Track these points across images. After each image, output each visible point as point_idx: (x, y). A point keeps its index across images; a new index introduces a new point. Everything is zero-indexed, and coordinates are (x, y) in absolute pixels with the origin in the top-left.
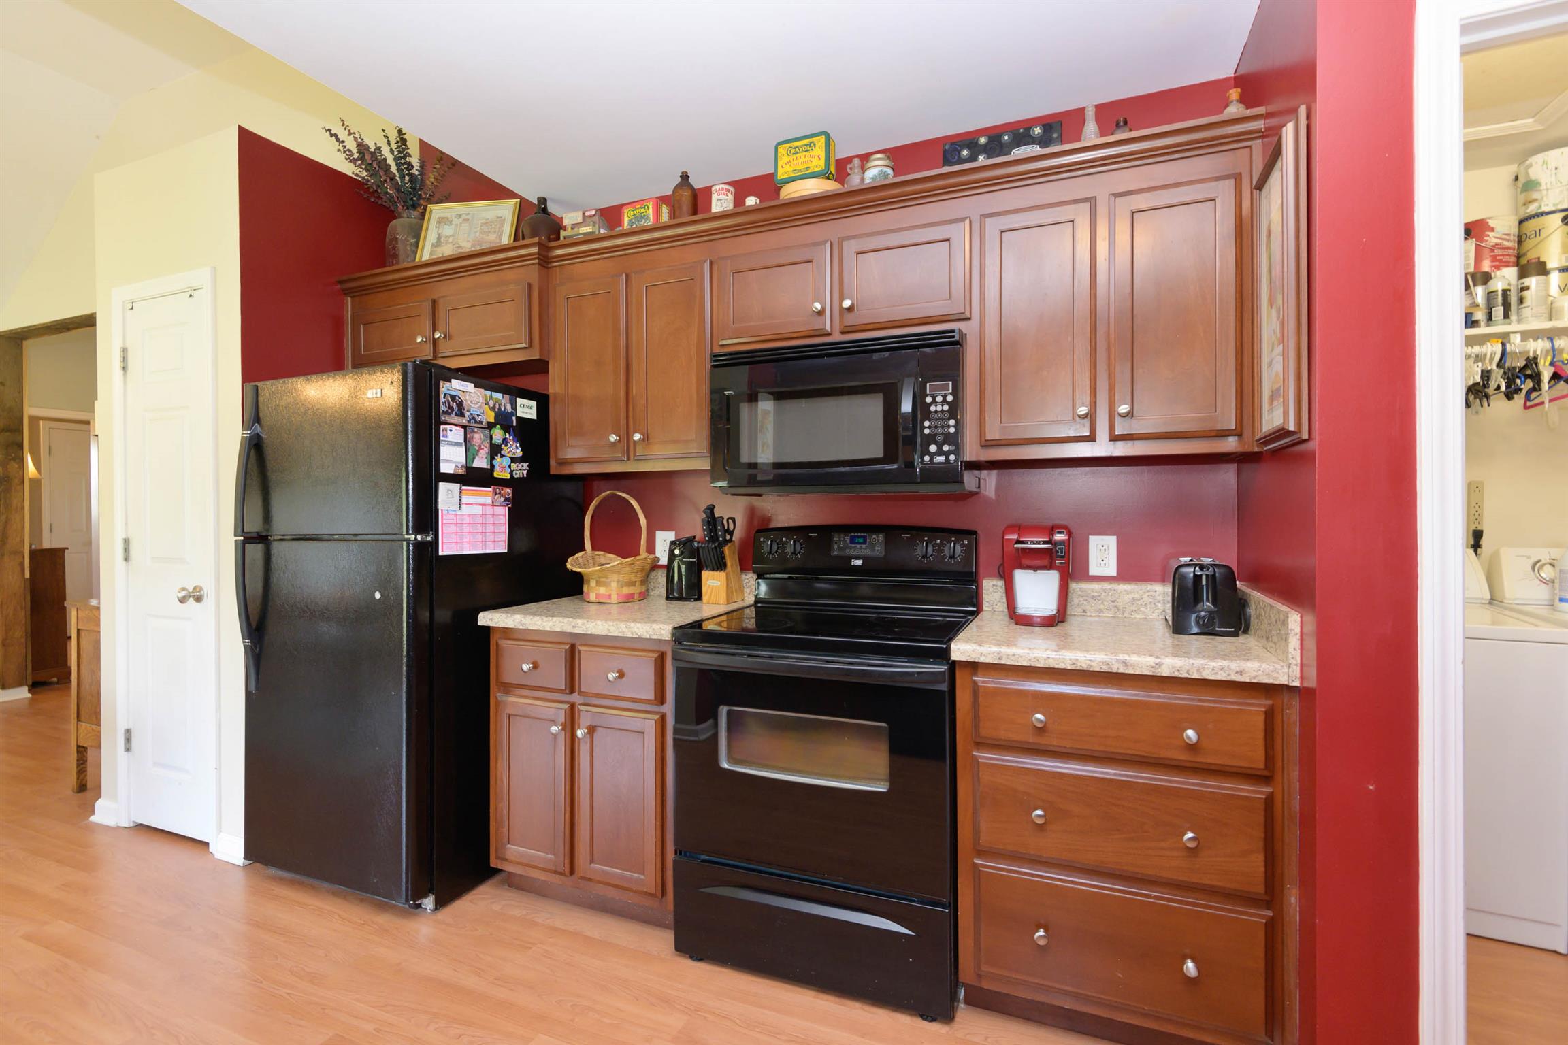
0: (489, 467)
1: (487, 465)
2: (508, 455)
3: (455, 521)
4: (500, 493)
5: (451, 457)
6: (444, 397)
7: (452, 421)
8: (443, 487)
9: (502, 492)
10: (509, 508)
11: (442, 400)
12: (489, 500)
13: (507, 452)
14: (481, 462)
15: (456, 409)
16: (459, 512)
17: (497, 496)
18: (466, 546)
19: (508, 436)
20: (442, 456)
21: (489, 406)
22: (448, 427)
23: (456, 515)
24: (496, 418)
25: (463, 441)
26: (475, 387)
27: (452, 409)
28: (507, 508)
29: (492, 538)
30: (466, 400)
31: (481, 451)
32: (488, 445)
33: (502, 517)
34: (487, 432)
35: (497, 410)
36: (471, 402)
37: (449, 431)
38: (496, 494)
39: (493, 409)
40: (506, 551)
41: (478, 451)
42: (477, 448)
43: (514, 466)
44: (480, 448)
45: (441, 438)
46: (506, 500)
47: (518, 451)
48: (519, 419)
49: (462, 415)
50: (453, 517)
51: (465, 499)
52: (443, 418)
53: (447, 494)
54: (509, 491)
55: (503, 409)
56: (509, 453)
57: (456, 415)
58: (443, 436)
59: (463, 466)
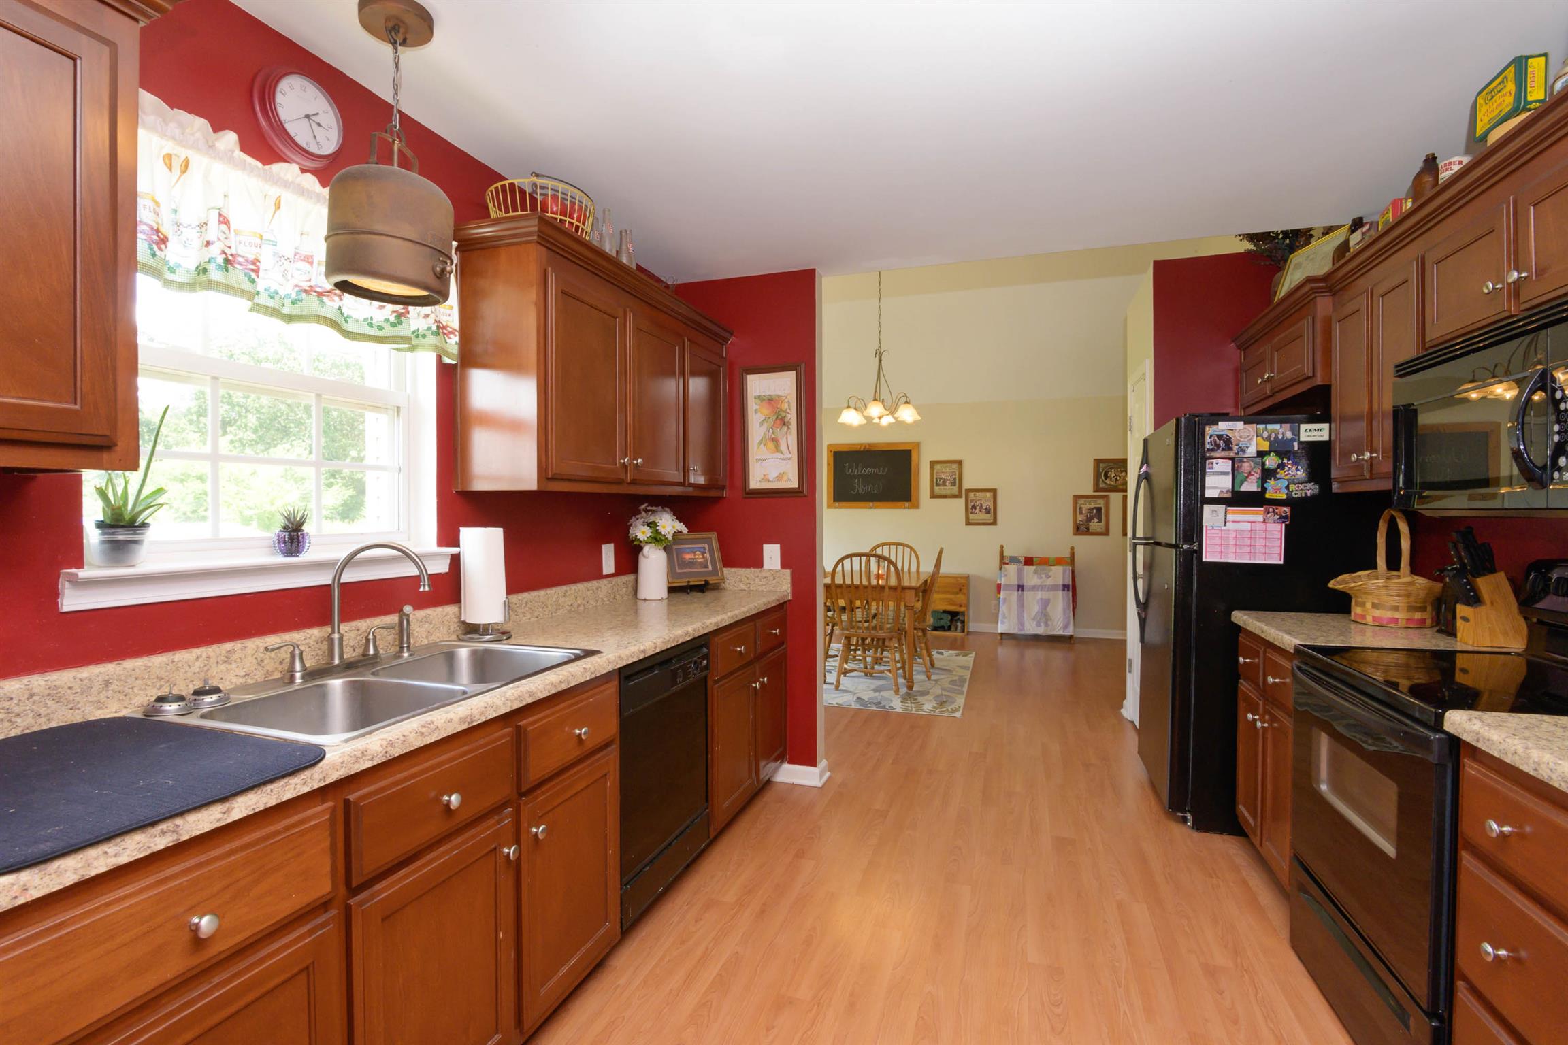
0: (1260, 490)
1: (1258, 487)
2: (1286, 478)
3: (1220, 535)
4: (1274, 512)
5: (1217, 482)
6: (1210, 438)
7: (1218, 456)
8: (1207, 509)
9: (1276, 510)
10: (1286, 525)
11: (1208, 439)
12: (1260, 518)
13: (1283, 475)
14: (1251, 486)
15: (1223, 445)
16: (1224, 528)
17: (1270, 514)
18: (1232, 555)
19: (1285, 461)
20: (1207, 485)
21: (1263, 438)
22: (1214, 461)
23: (1221, 530)
24: (1270, 446)
25: (1230, 470)
26: (1245, 423)
27: (1218, 446)
28: (1284, 525)
29: (1263, 550)
30: (1235, 437)
31: (1251, 477)
32: (1258, 470)
33: (1277, 533)
34: (1259, 460)
35: (1272, 439)
36: (1241, 437)
37: (1215, 464)
38: (1268, 513)
39: (1268, 438)
40: (1282, 562)
41: (1247, 477)
42: (1246, 475)
43: (1292, 487)
44: (1250, 474)
45: (1207, 470)
46: (1281, 517)
47: (1299, 473)
48: (1300, 443)
49: (1231, 449)
50: (1217, 532)
51: (1230, 517)
52: (1208, 455)
53: (1211, 516)
54: (1287, 509)
55: (1280, 437)
56: (1286, 475)
57: (1223, 450)
58: (1209, 469)
59: (1228, 491)
